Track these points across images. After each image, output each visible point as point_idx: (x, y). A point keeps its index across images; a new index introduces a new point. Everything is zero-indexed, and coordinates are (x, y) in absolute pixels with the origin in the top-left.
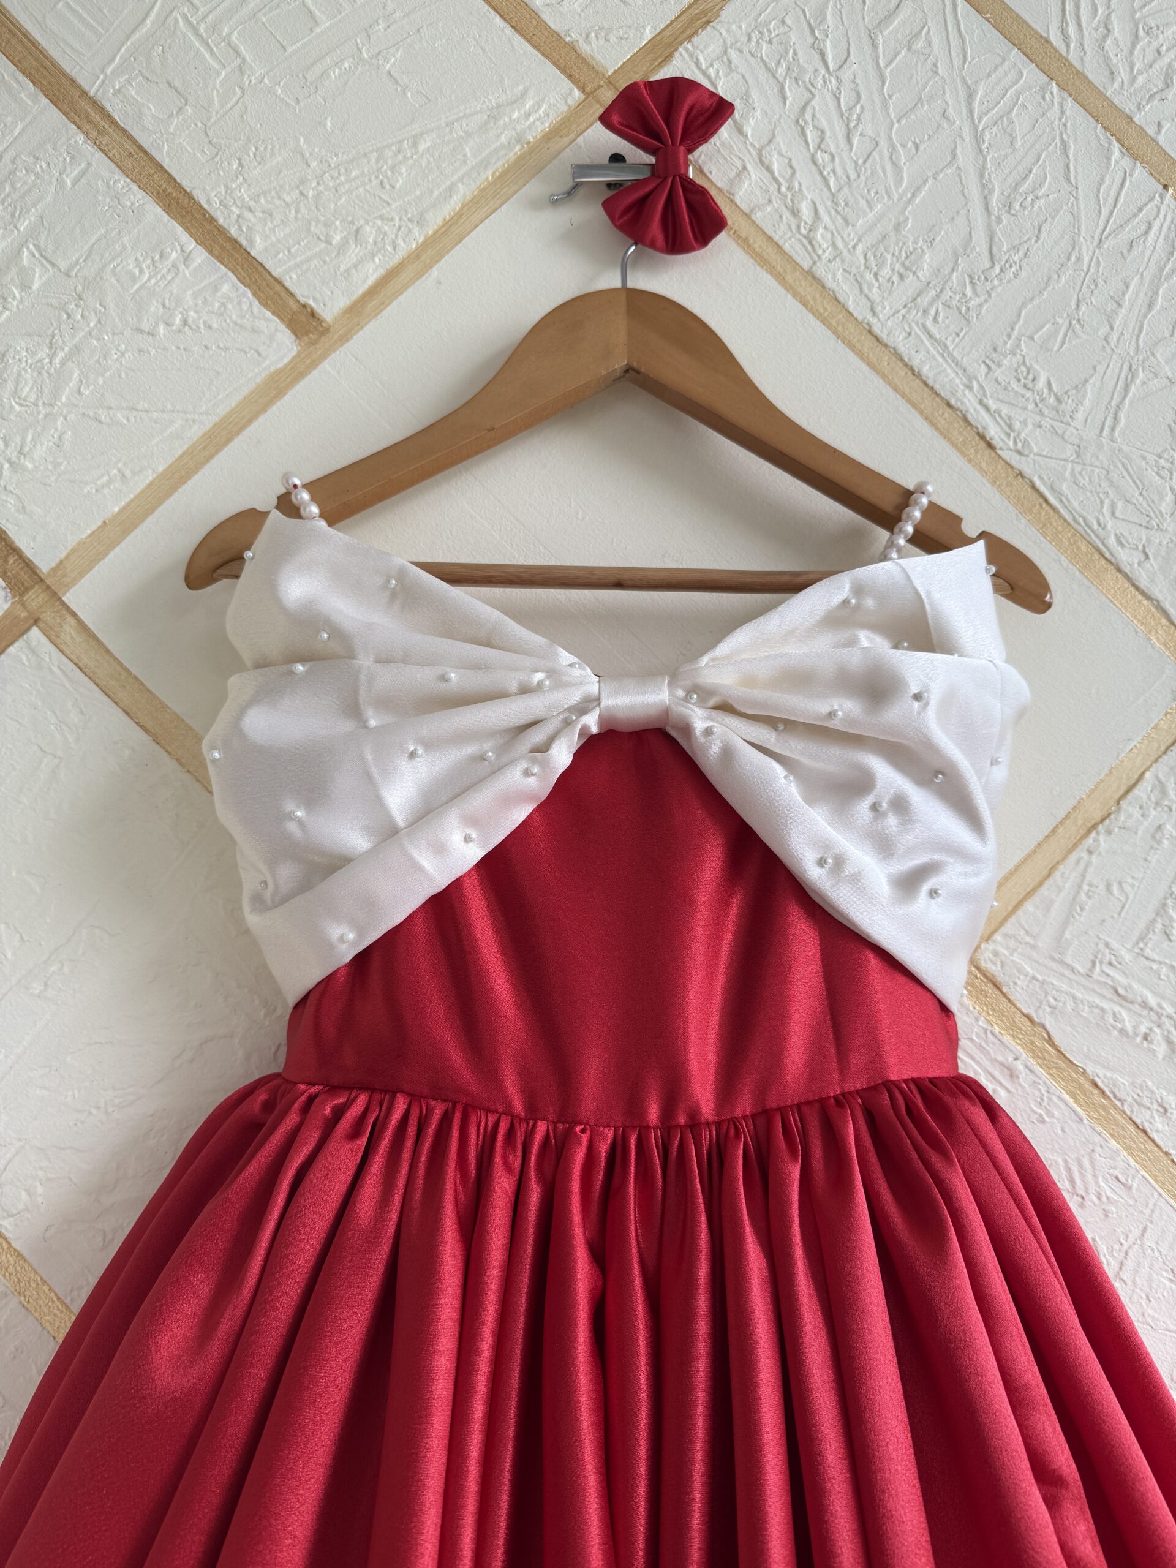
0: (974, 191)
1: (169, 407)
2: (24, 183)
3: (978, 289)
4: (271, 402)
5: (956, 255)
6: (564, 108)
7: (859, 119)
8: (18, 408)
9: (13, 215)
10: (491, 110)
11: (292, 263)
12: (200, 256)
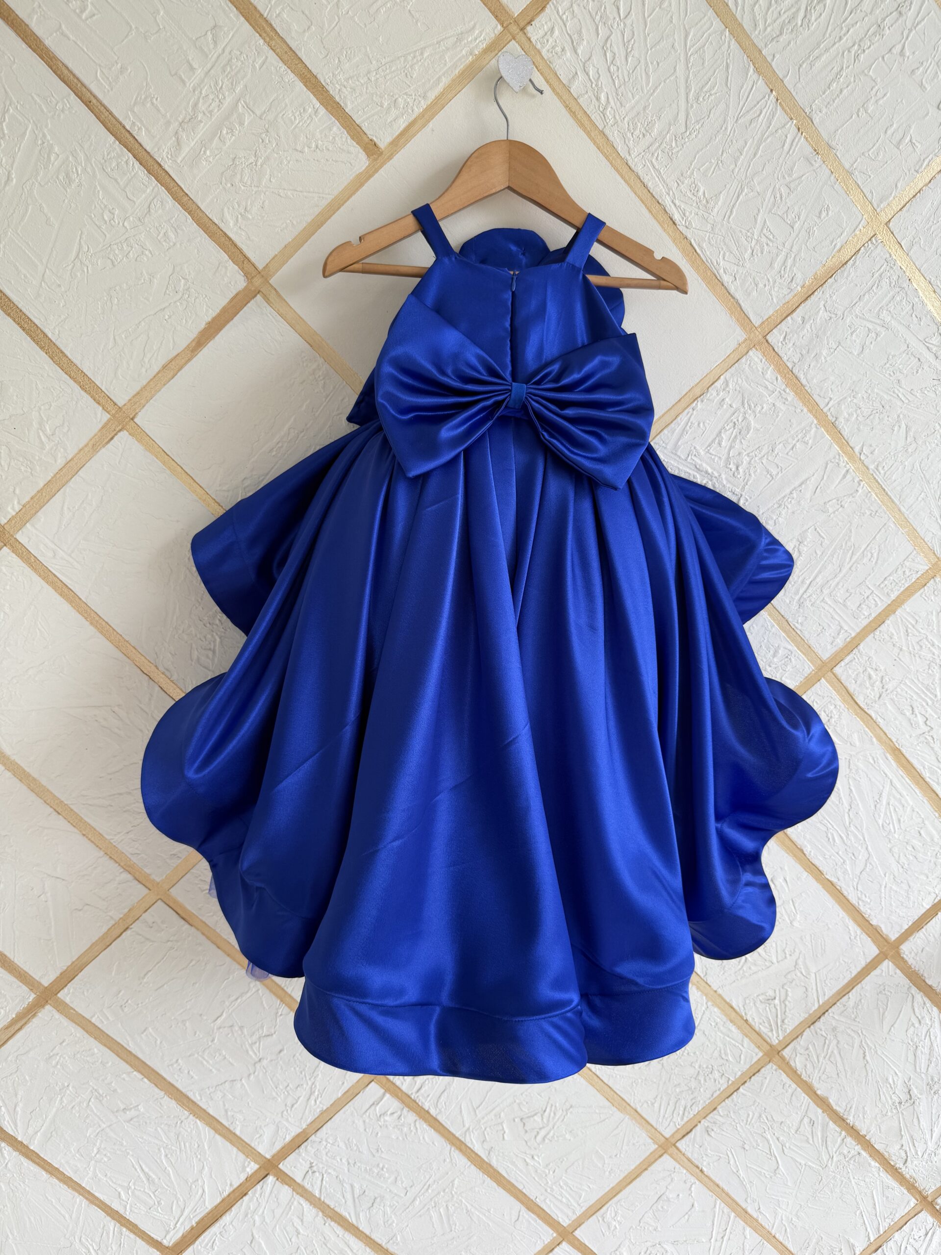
0: (682, 91)
1: (312, 190)
2: (237, 66)
3: (678, 143)
4: (357, 190)
5: (670, 125)
6: (493, 35)
7: (632, 47)
8: (243, 188)
9: (232, 84)
10: (458, 35)
11: (365, 117)
12: (322, 111)
